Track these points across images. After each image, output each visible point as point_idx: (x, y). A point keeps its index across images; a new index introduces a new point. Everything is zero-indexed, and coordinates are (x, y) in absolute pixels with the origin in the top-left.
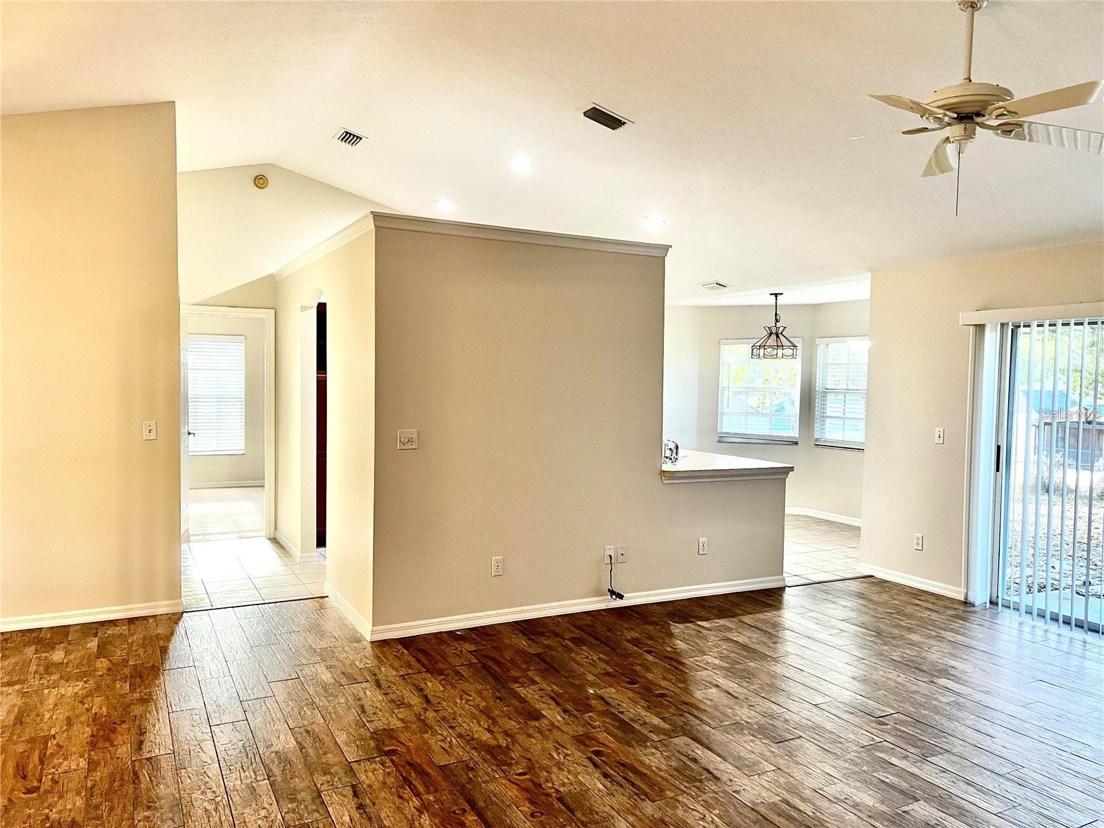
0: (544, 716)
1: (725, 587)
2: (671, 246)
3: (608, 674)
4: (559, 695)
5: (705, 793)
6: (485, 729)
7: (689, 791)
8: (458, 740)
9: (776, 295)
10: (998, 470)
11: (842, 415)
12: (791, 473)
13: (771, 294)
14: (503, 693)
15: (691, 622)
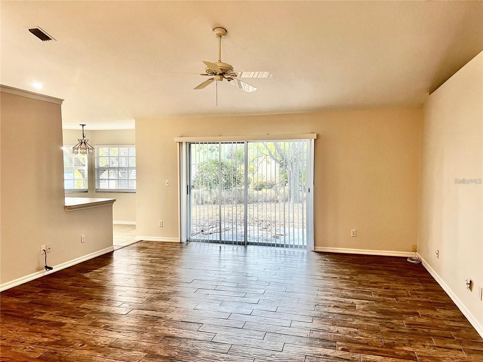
0: (66, 323)
1: (89, 256)
2: (64, 100)
3: (75, 300)
4: (63, 314)
5: (162, 323)
6: (41, 337)
7: (155, 325)
8: (33, 345)
9: (83, 125)
10: (188, 194)
11: (107, 178)
12: (114, 202)
13: (80, 125)
14: (32, 322)
15: (91, 271)
